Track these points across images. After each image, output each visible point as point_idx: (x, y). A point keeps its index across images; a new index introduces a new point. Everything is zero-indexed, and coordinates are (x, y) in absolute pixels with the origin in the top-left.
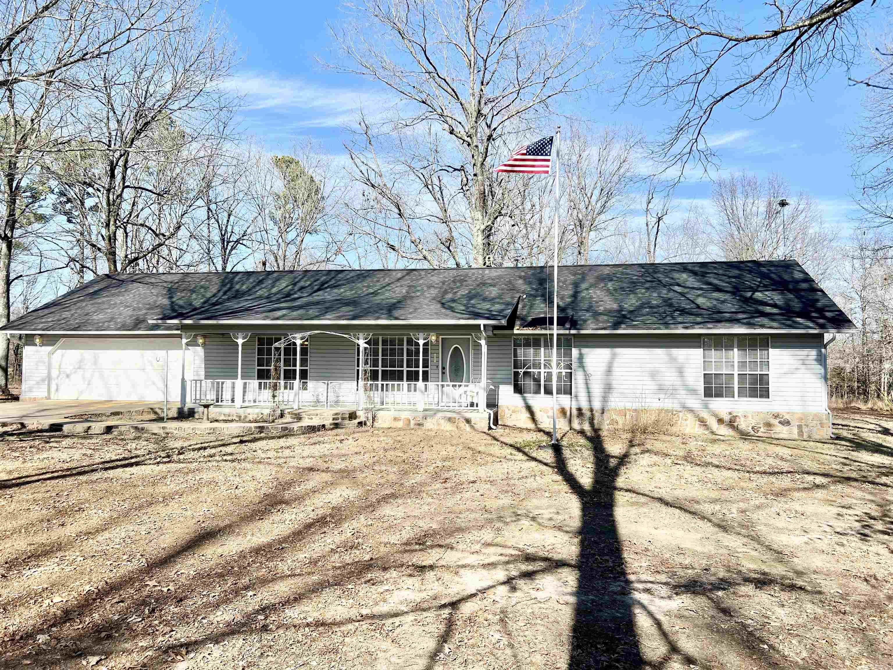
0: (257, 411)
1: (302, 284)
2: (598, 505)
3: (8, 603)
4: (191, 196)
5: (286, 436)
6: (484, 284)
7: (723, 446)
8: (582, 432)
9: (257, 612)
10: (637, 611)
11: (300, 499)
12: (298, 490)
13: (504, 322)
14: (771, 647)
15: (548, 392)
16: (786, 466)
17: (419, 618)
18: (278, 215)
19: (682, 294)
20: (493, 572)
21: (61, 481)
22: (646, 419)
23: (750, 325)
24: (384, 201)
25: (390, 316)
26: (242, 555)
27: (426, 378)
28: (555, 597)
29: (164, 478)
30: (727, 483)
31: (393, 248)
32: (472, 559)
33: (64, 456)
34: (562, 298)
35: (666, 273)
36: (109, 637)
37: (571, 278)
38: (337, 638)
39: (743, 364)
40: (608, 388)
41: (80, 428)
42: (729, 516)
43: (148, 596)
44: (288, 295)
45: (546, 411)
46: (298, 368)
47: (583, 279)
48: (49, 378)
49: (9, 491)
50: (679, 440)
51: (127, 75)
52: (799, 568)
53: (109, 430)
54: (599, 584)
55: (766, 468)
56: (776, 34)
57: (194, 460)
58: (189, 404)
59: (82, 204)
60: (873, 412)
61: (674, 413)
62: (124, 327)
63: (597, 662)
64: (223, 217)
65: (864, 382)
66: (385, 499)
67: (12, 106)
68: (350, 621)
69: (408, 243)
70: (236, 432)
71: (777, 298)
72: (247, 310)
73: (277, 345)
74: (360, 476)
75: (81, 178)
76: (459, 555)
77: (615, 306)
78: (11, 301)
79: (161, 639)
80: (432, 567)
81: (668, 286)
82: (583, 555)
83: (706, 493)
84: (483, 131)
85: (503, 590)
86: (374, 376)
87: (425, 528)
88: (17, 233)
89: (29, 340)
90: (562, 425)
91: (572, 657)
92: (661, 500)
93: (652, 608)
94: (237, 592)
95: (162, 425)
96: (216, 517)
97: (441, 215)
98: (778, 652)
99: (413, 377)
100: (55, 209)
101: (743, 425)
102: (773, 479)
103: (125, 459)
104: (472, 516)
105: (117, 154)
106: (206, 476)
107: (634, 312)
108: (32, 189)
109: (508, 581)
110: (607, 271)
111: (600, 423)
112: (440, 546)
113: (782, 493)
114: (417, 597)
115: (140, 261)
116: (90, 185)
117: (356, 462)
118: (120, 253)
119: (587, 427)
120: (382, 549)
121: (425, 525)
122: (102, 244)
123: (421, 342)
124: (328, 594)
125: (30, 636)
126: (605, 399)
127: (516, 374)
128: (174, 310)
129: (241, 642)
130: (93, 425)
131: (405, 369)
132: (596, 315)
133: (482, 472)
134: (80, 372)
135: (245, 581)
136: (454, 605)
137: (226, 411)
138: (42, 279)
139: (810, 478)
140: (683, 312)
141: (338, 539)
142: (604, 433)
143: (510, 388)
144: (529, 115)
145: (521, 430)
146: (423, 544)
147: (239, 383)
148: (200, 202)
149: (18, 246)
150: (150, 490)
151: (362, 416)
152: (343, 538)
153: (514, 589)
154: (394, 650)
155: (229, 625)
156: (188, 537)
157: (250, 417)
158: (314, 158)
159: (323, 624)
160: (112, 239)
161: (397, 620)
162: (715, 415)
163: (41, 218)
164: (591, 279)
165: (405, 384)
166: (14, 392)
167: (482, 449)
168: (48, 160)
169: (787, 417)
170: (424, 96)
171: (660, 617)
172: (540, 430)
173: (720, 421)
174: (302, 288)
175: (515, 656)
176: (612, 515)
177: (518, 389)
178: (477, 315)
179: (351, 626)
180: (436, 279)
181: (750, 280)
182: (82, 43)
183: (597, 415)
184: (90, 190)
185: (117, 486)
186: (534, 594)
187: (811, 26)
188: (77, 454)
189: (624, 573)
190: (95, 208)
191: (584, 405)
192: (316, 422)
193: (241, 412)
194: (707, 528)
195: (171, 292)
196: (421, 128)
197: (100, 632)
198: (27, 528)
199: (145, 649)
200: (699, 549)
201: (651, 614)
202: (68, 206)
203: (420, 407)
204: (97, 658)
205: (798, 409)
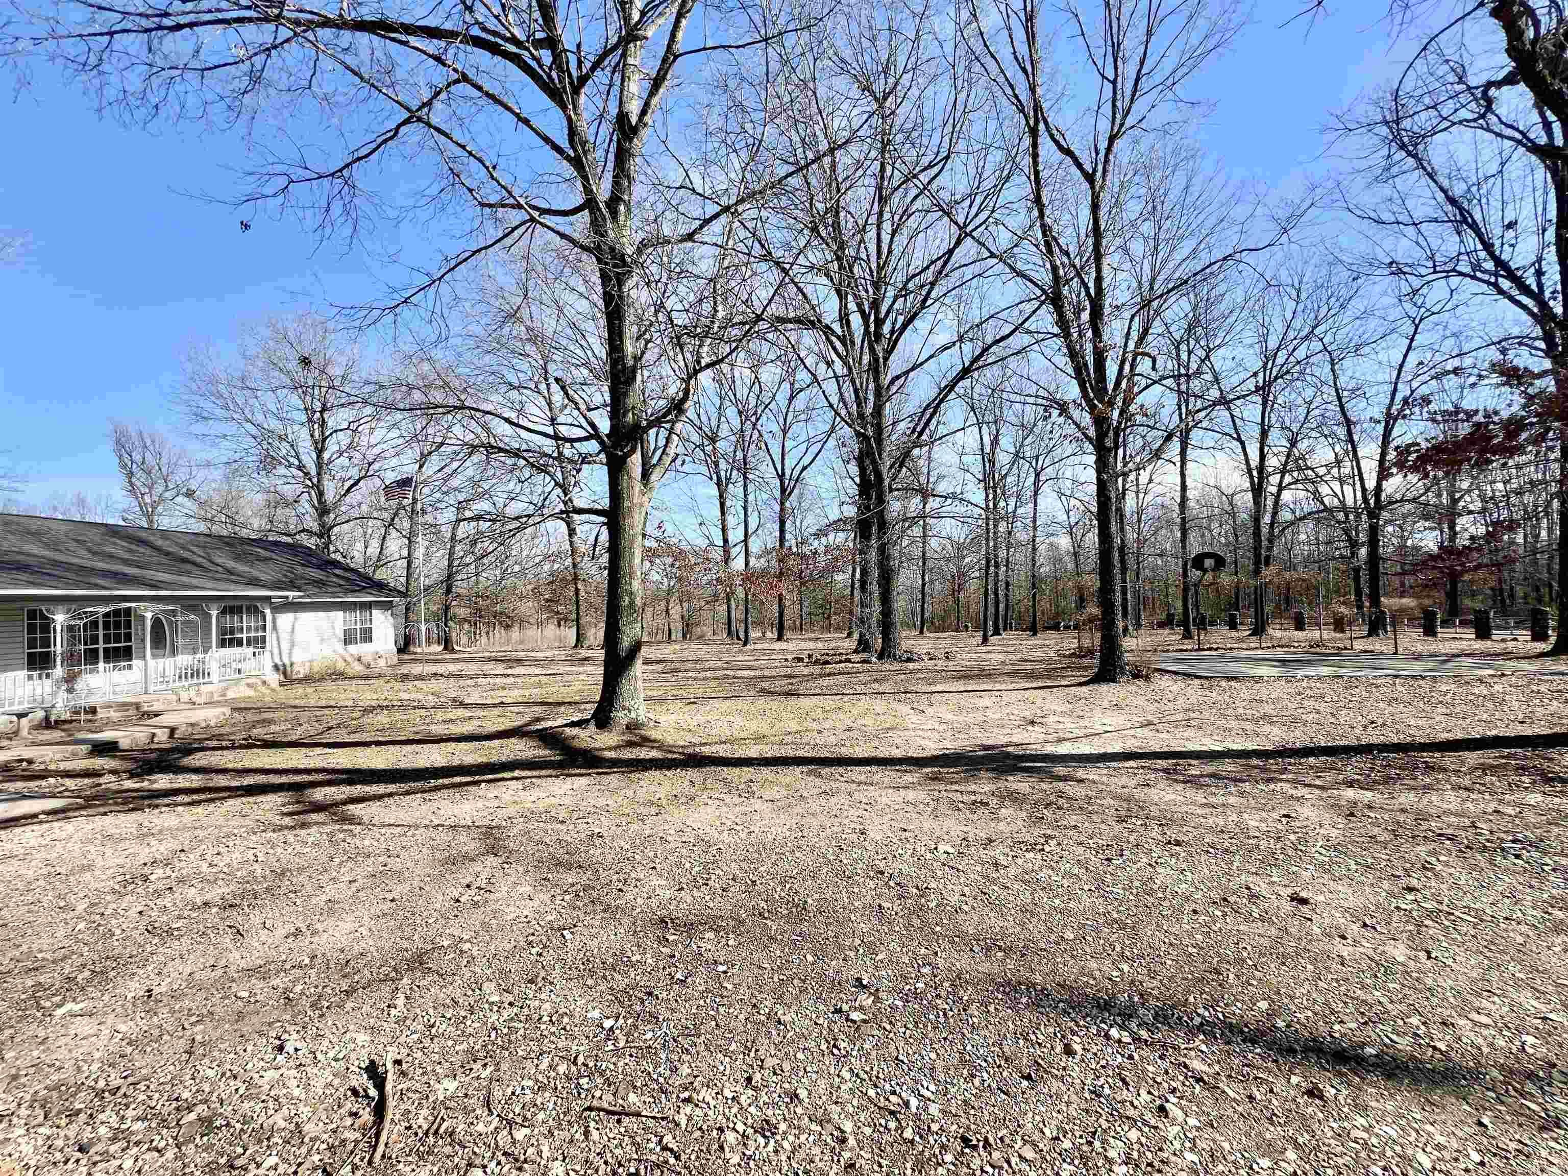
205: (384, 648)
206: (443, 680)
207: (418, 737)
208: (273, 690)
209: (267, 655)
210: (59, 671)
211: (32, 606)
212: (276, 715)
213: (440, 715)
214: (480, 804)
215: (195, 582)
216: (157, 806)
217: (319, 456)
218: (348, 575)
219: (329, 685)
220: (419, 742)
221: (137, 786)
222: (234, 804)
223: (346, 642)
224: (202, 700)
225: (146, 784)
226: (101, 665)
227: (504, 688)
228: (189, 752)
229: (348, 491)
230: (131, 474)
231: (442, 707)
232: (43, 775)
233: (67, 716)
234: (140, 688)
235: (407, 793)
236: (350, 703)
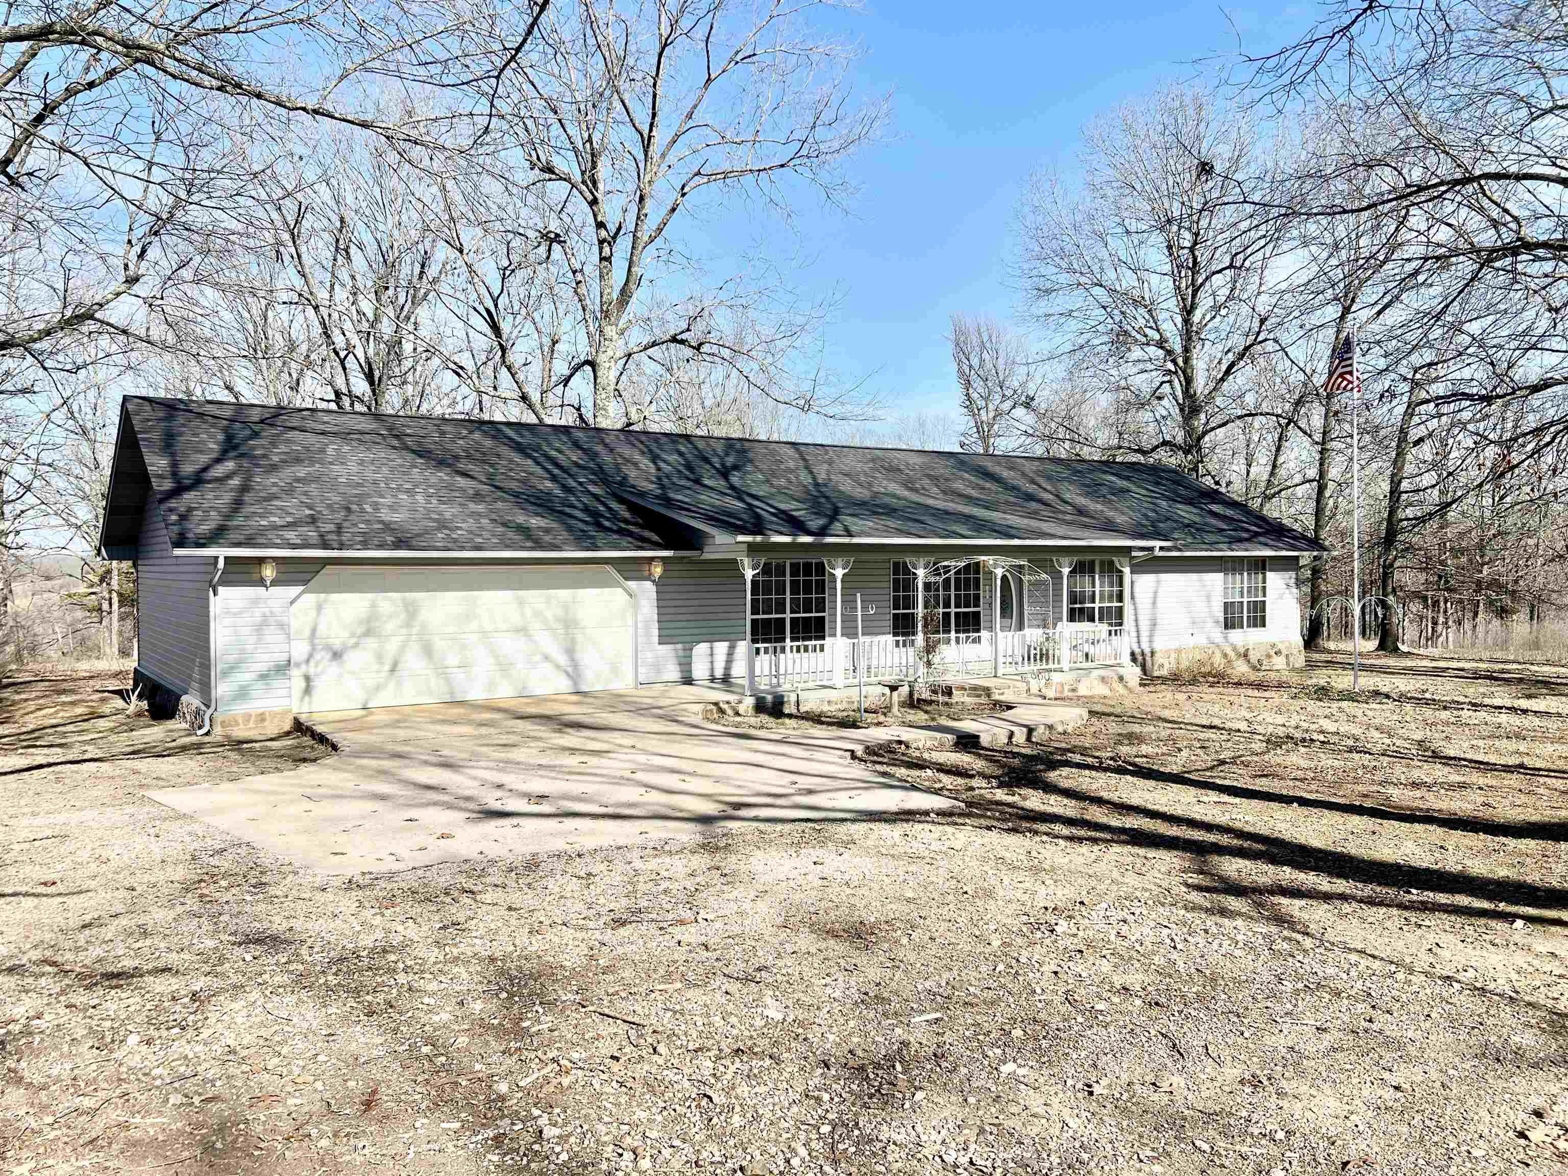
39: (1250, 590)
40: (1154, 625)
61: (1205, 650)
89: (234, 571)
101: (1253, 658)
126: (1152, 639)
127: (1072, 611)
162: (1235, 649)
169: (1279, 645)
173: (1238, 655)
183: (1147, 659)
205: (1284, 637)
206: (1391, 705)
207: (1368, 804)
208: (1131, 691)
209: (1125, 636)
210: (920, 639)
211: (896, 558)
212: (1148, 729)
213: (1399, 771)
214: (1520, 959)
215: (1045, 527)
216: (1036, 833)
217: (1187, 321)
218: (1229, 512)
219: (1207, 693)
220: (1374, 813)
221: (1010, 799)
222: (1120, 852)
223: (1230, 624)
224: (1051, 693)
225: (1016, 798)
226: (953, 635)
227: (1521, 738)
228: (1054, 765)
229: (1228, 372)
230: (968, 384)
231: (1399, 755)
232: (920, 765)
233: (926, 695)
234: (988, 668)
235: (1371, 902)
236: (1243, 726)
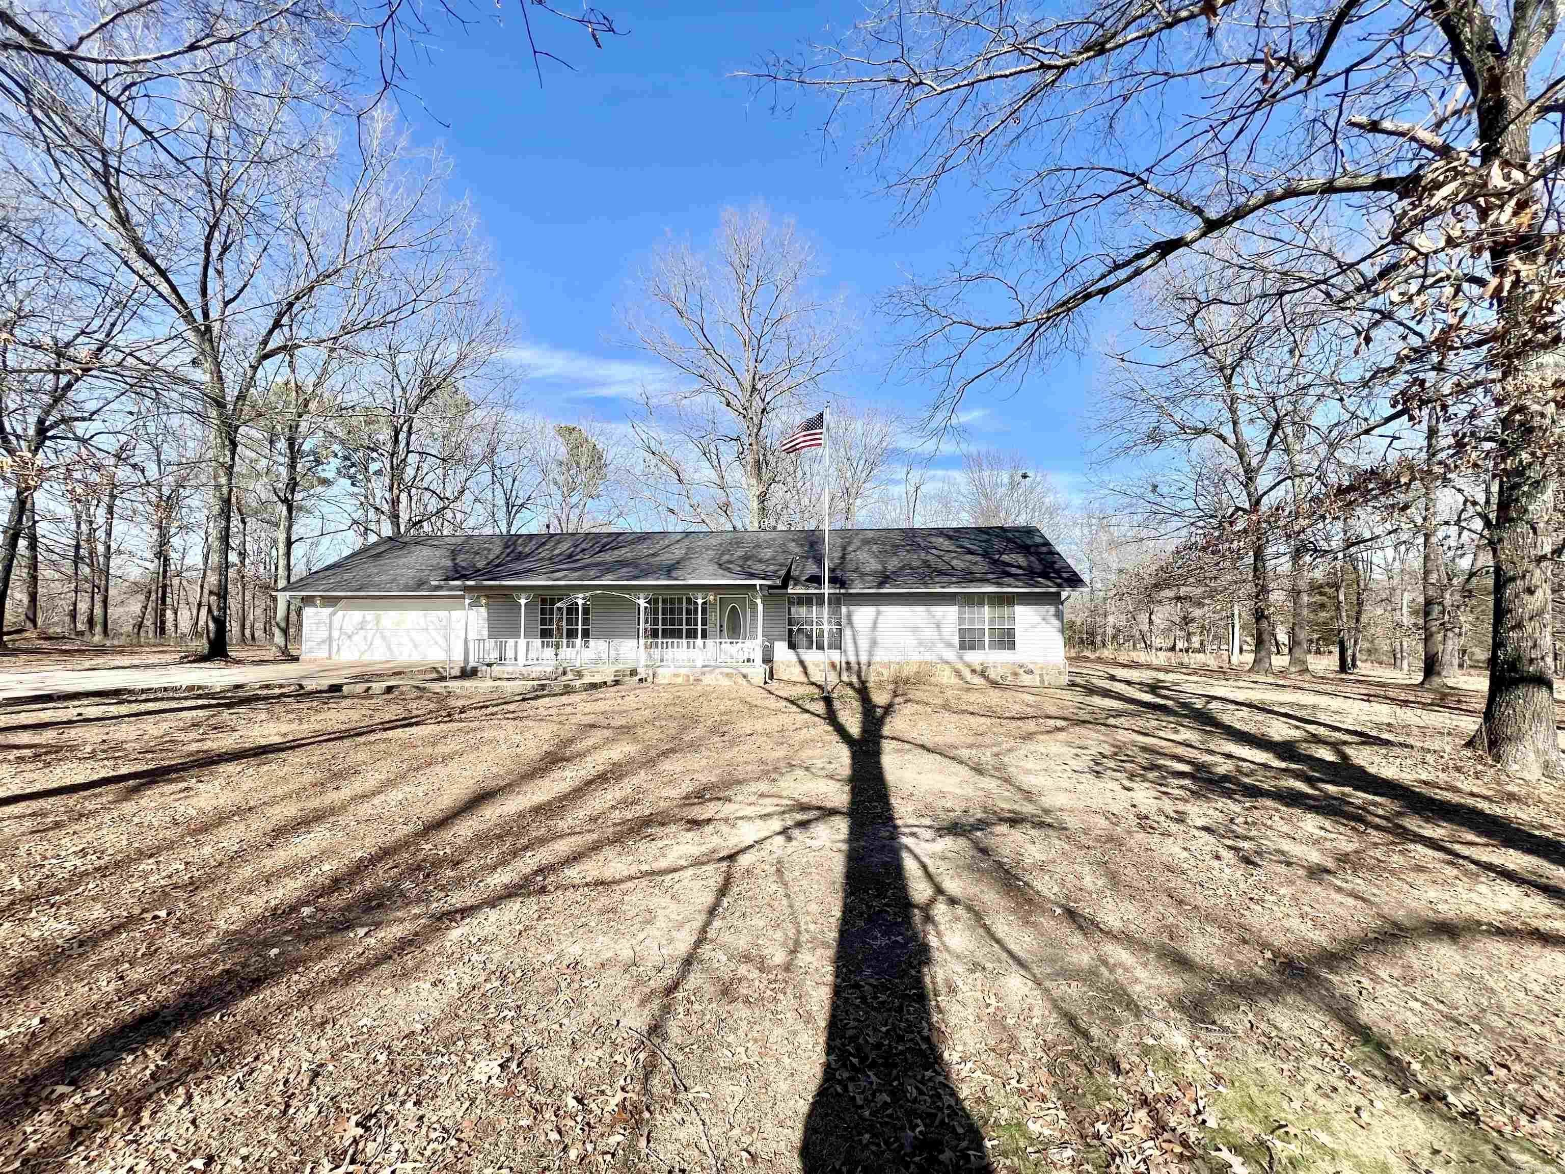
0: (539, 669)
1: (584, 546)
2: (866, 753)
3: (271, 875)
4: (476, 461)
5: (568, 693)
6: (759, 546)
7: (977, 695)
8: (850, 684)
9: (535, 873)
10: (905, 855)
11: (581, 755)
12: (580, 746)
13: (778, 582)
14: (1026, 883)
15: (820, 647)
16: (1030, 711)
17: (699, 872)
18: (561, 479)
19: (939, 557)
20: (769, 822)
21: (337, 743)
22: (909, 671)
23: (999, 584)
24: (664, 467)
25: (670, 578)
26: (521, 815)
27: (704, 636)
28: (828, 844)
29: (445, 737)
30: (981, 729)
31: (672, 511)
32: (749, 811)
33: (342, 717)
34: (831, 560)
35: (924, 538)
36: (379, 906)
37: (839, 541)
38: (617, 896)
39: (992, 620)
40: (874, 643)
41: (360, 688)
42: (984, 759)
43: (424, 860)
44: (570, 556)
45: (817, 665)
46: (580, 627)
47: (849, 543)
48: (330, 638)
49: (283, 755)
50: (937, 689)
51: (413, 345)
52: (1047, 806)
53: (389, 690)
54: (869, 829)
55: (1013, 714)
56: (1018, 324)
57: (476, 719)
58: (472, 664)
59: (366, 469)
60: (1099, 660)
61: (932, 665)
62: (407, 588)
63: (869, 907)
64: (508, 482)
65: (1092, 634)
66: (665, 754)
67: (293, 371)
68: (630, 878)
69: (687, 507)
70: (518, 691)
71: (1021, 560)
72: (530, 570)
73: (559, 605)
74: (640, 731)
75: (366, 442)
76: (737, 806)
77: (880, 567)
78: (292, 563)
79: (435, 905)
80: (709, 821)
81: (926, 549)
82: (853, 802)
83: (963, 739)
84: (757, 404)
85: (780, 839)
86: (654, 634)
87: (704, 781)
88: (298, 496)
89: (308, 601)
90: (833, 678)
91: (845, 905)
92: (923, 747)
93: (917, 851)
94: (515, 854)
95: (444, 684)
96: (496, 776)
97: (718, 482)
98: (1032, 888)
99: (692, 634)
100: (339, 472)
101: (992, 674)
102: (1020, 723)
103: (404, 719)
104: (749, 768)
105: (401, 421)
106: (488, 734)
107: (898, 572)
108: (315, 453)
109: (784, 832)
110: (870, 535)
111: (867, 674)
112: (719, 799)
113: (1028, 737)
114: (695, 850)
115: (425, 524)
116: (373, 450)
117: (637, 717)
118: (404, 516)
119: (854, 679)
120: (662, 804)
121: (704, 778)
122: (386, 507)
123: (700, 601)
124: (608, 852)
125: (294, 908)
126: (871, 654)
127: (790, 631)
128: (457, 571)
129: (518, 905)
130: (374, 685)
131: (684, 627)
132: (862, 575)
133: (759, 726)
134: (362, 632)
135: (524, 841)
136: (732, 857)
137: (510, 669)
138: (326, 540)
139: (1051, 722)
140: (941, 573)
141: (619, 795)
142: (870, 685)
143: (784, 645)
144: (802, 391)
145: (795, 683)
146: (702, 797)
147: (522, 642)
148: (484, 467)
149: (300, 508)
150: (429, 750)
151: (642, 672)
152: (624, 794)
153: (789, 839)
154: (673, 906)
155: (506, 887)
156: (466, 798)
157: (534, 675)
158: (597, 426)
159: (602, 883)
160: (395, 502)
161: (676, 876)
162: (969, 666)
163: (325, 482)
164: (856, 542)
165: (684, 641)
166: (294, 653)
167: (758, 703)
168: (331, 425)
169: (1031, 666)
170: (702, 371)
171: (926, 860)
172: (813, 684)
173: (974, 671)
174: (583, 550)
175: (791, 907)
176: (879, 763)
177: (792, 646)
178: (752, 576)
179: (630, 884)
180: (713, 541)
181: (997, 544)
182: (367, 313)
183: (864, 668)
184: (374, 455)
185: (394, 748)
186: (809, 842)
187: (1048, 319)
188: (355, 715)
189: (891, 819)
190: (379, 473)
191: (852, 659)
192: (597, 679)
193: (525, 671)
194: (964, 771)
195: (454, 554)
196: (699, 399)
197: (369, 900)
198: (299, 793)
199: (417, 916)
200: (958, 791)
201: (916, 857)
202: (353, 470)
203: (699, 663)
204: (366, 929)
205: (1040, 660)
223: (967, 646)
